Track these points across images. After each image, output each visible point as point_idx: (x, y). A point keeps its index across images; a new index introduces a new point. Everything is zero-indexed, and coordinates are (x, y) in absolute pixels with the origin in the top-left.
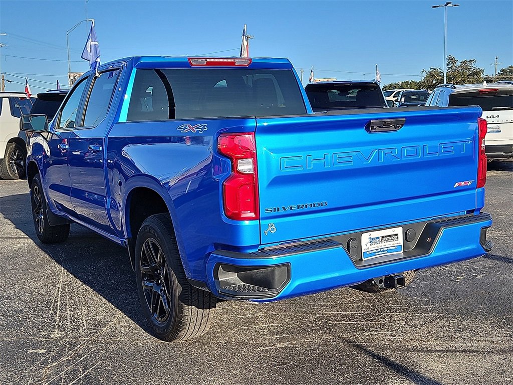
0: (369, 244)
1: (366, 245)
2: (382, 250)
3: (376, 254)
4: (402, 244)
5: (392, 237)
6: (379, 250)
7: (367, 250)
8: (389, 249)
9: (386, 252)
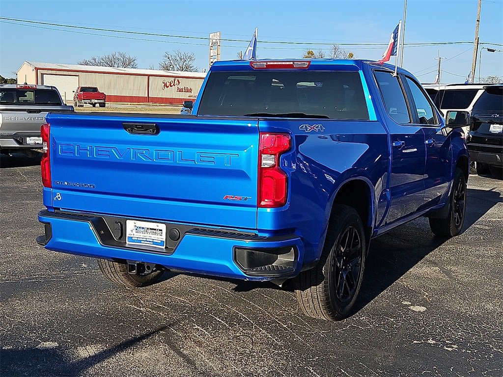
0: (134, 231)
1: (132, 231)
2: (148, 240)
3: (142, 242)
4: (164, 240)
5: (157, 231)
6: (145, 240)
7: (132, 236)
8: (154, 241)
9: (152, 243)
